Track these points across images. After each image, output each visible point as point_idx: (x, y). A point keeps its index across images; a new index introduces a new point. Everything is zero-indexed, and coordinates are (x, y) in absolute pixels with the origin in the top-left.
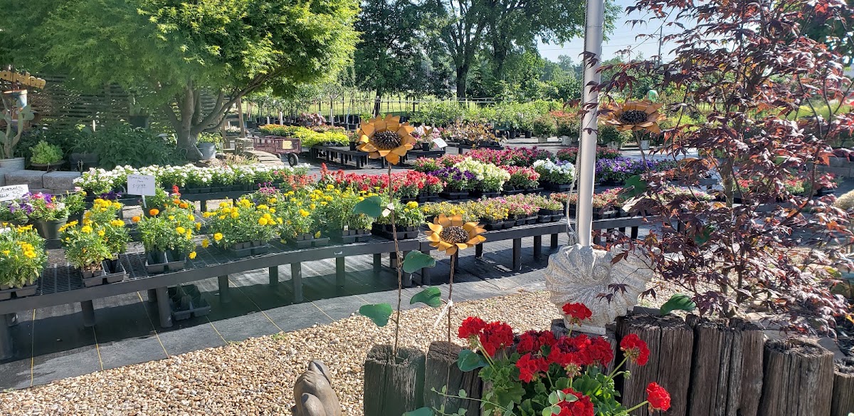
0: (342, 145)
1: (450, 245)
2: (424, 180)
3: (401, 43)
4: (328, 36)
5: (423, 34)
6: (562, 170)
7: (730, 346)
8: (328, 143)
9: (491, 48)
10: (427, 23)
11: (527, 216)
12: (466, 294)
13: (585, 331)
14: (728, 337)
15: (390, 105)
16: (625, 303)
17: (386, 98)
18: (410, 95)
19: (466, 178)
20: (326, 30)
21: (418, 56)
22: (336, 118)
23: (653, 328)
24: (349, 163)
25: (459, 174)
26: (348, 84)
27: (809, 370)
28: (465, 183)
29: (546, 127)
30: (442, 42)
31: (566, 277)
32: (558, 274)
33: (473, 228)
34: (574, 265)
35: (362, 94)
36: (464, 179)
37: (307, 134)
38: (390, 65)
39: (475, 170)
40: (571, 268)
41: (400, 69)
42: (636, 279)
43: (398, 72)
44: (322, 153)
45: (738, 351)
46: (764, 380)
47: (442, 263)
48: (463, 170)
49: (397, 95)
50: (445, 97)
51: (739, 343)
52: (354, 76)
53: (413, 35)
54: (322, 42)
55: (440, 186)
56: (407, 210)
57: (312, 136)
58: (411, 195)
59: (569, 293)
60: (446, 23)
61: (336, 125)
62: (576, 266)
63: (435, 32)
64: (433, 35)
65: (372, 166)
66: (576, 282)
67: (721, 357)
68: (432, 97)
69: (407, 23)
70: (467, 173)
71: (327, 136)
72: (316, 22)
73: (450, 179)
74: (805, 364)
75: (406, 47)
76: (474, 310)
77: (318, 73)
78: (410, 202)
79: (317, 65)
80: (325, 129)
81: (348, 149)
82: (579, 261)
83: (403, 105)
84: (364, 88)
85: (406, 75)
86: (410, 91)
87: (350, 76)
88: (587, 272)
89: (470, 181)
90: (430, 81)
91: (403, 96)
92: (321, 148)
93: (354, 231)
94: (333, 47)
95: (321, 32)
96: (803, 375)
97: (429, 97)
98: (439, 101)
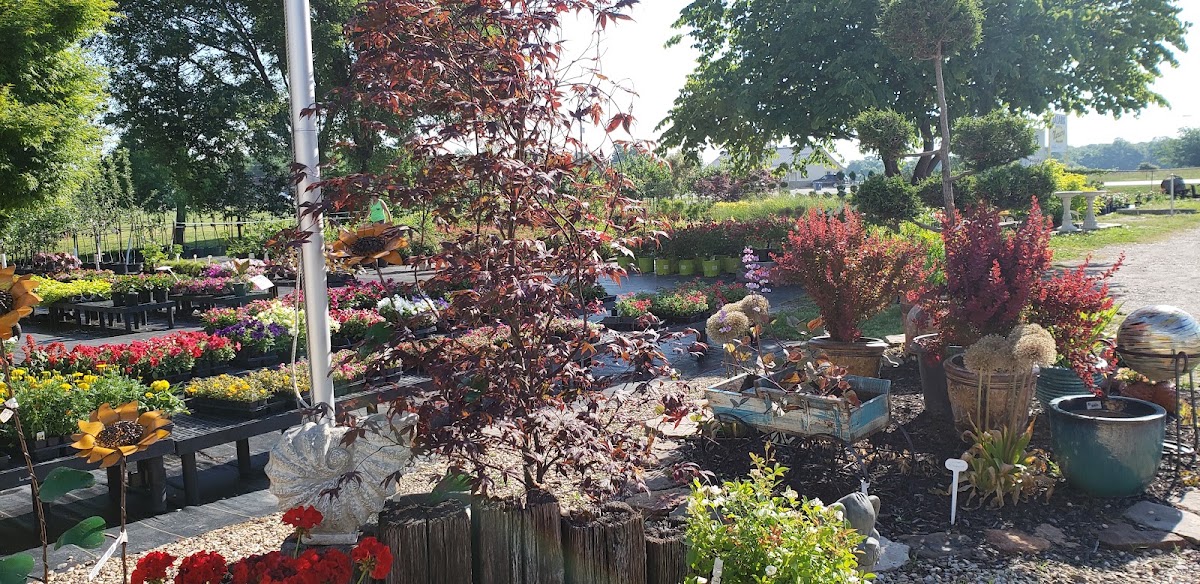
0: (102, 299)
1: (112, 451)
2: (203, 344)
3: (209, 139)
4: (48, 137)
5: (243, 126)
6: (416, 309)
7: (519, 529)
8: (78, 297)
9: (350, 141)
10: (247, 109)
11: (349, 381)
12: (252, 509)
13: (327, 543)
14: (515, 518)
15: (199, 229)
16: (376, 495)
17: (191, 219)
18: (230, 214)
19: (270, 334)
20: (44, 128)
21: (238, 156)
22: (106, 257)
23: (418, 522)
24: (115, 325)
25: (261, 328)
26: (123, 203)
27: (617, 543)
28: (271, 341)
29: (427, 248)
30: (273, 135)
31: (290, 472)
32: (279, 469)
33: (154, 419)
34: (299, 454)
35: (152, 216)
36: (268, 336)
37: (45, 287)
38: (193, 172)
39: (285, 321)
40: (294, 459)
41: (212, 176)
42: (387, 460)
43: (207, 182)
44: (71, 313)
45: (530, 534)
46: (566, 566)
47: (227, 467)
48: (267, 322)
49: (209, 215)
50: (285, 214)
51: (530, 523)
52: (131, 191)
53: (227, 128)
54: (38, 146)
55: (229, 350)
56: (150, 395)
57: (49, 288)
58: (181, 369)
59: (297, 494)
60: (276, 109)
61: (103, 267)
62: (301, 454)
63: (260, 122)
64: (257, 126)
65: (154, 327)
66: (304, 477)
67: (510, 548)
68: (266, 214)
69: (217, 110)
70: (274, 327)
71: (78, 285)
72: (24, 117)
73: (248, 338)
74: (611, 536)
75: (220, 145)
76: (259, 532)
77: (37, 195)
78: (155, 383)
79: (33, 183)
80: (79, 275)
81: (110, 304)
82: (306, 447)
83: (220, 229)
84: (151, 208)
85: (222, 184)
86: (228, 208)
87: (125, 191)
88: (318, 460)
89: (277, 339)
90: (261, 190)
91: (219, 215)
92: (66, 306)
93: (57, 440)
94: (62, 152)
95: (36, 131)
96: (610, 550)
97: (260, 215)
98: (276, 220)
